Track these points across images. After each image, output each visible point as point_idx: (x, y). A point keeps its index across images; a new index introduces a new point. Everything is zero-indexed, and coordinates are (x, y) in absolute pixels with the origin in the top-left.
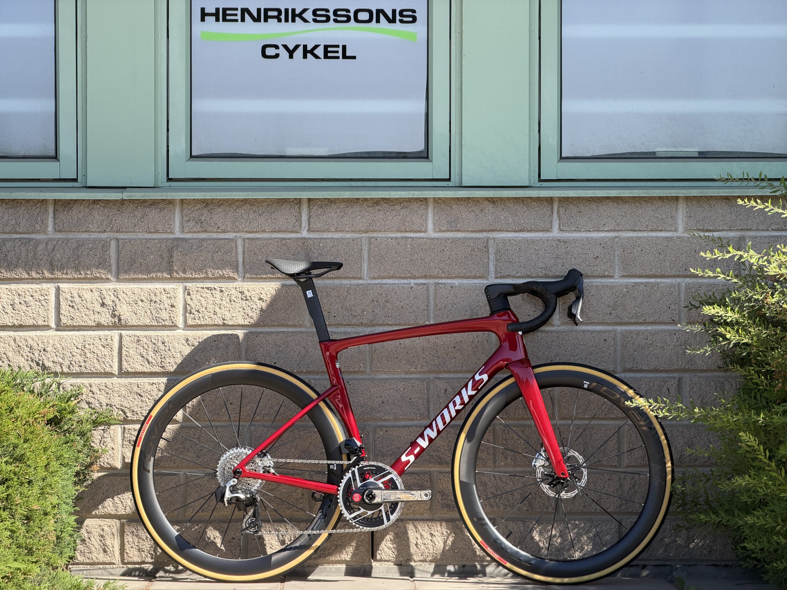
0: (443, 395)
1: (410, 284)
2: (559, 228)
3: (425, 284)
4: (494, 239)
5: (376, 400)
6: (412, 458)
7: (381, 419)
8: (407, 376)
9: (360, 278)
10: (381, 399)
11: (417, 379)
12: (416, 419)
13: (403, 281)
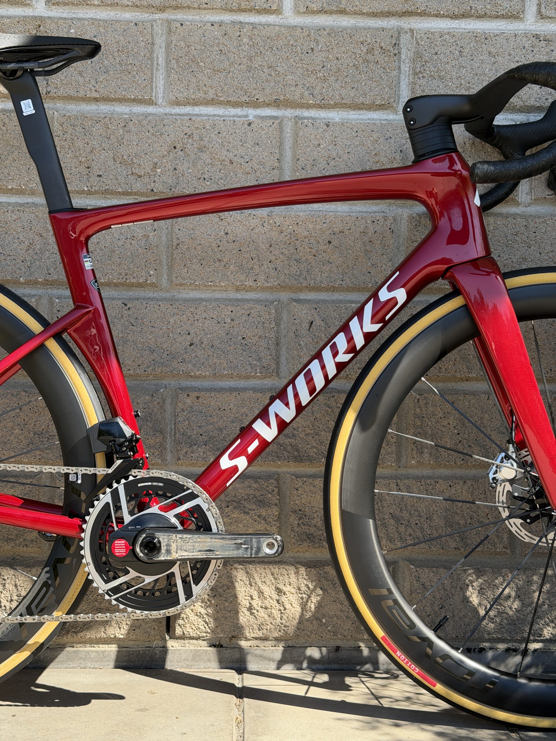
0: (304, 332)
1: (246, 116)
2: (539, 12)
3: (276, 118)
4: (412, 31)
5: (179, 339)
6: (242, 463)
7: (188, 375)
8: (239, 296)
9: (150, 102)
10: (189, 338)
11: (257, 301)
12: (254, 377)
13: (233, 111)
